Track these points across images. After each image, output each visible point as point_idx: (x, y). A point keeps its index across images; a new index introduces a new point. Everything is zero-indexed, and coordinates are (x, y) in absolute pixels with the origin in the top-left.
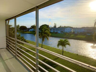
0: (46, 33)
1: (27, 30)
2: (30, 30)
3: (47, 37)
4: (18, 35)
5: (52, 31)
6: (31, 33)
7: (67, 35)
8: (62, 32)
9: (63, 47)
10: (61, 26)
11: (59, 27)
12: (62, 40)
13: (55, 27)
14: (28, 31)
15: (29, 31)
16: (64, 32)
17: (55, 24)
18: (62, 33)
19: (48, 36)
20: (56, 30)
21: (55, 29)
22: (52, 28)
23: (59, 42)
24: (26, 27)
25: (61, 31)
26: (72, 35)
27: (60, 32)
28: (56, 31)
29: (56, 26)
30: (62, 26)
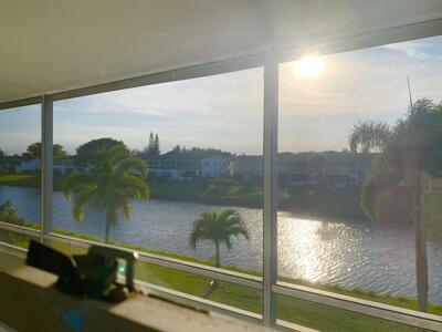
1: (5, 168)
7: (213, 187)
8: (187, 174)
10: (178, 147)
14: (12, 171)
15: (18, 169)
16: (198, 174)
17: (151, 135)
18: (189, 179)
20: (162, 168)
21: (156, 163)
23: (199, 224)
24: (2, 152)
25: (183, 171)
26: (235, 189)
27: (182, 175)
28: (158, 172)
30: (182, 148)
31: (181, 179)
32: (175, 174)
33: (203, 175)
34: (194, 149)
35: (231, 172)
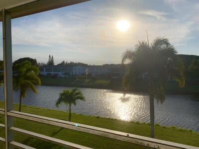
7: (77, 80)
8: (66, 74)
9: (70, 106)
10: (64, 62)
11: (60, 64)
12: (68, 92)
13: (51, 63)
16: (71, 74)
17: (50, 56)
18: (67, 76)
20: (54, 71)
21: (51, 69)
22: (44, 66)
23: (62, 95)
25: (64, 73)
26: (87, 81)
28: (52, 73)
29: (52, 61)
30: (65, 62)
31: (64, 76)
32: (60, 74)
33: (73, 74)
34: (71, 63)
35: (87, 73)
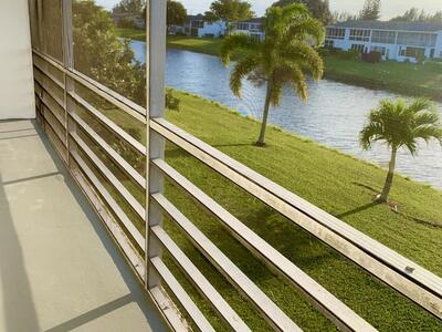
0: (298, 49)
1: (187, 30)
2: (208, 28)
3: (297, 79)
4: (122, 50)
5: (345, 44)
6: (208, 46)
8: (410, 52)
9: (394, 151)
10: (412, 11)
11: (399, 19)
13: (370, 15)
14: (194, 35)
15: (201, 32)
16: (427, 54)
18: (412, 60)
19: (307, 72)
20: (374, 40)
21: (367, 33)
22: (350, 22)
24: (184, 11)
25: (404, 48)
27: (402, 53)
28: (369, 46)
29: (376, 7)
30: (418, 13)
31: (401, 58)
32: (393, 51)
33: (436, 55)
